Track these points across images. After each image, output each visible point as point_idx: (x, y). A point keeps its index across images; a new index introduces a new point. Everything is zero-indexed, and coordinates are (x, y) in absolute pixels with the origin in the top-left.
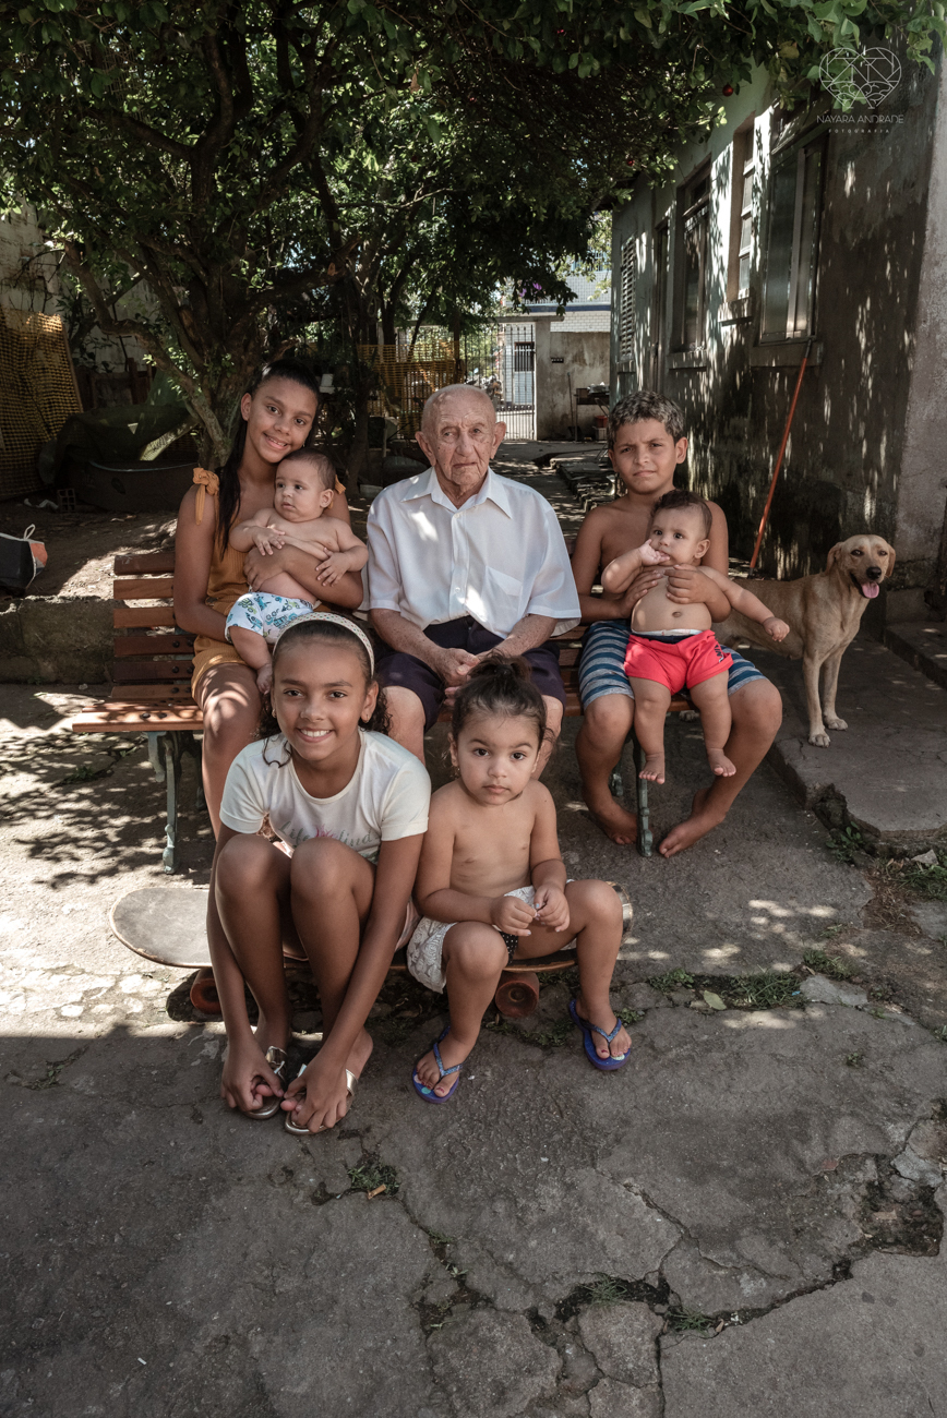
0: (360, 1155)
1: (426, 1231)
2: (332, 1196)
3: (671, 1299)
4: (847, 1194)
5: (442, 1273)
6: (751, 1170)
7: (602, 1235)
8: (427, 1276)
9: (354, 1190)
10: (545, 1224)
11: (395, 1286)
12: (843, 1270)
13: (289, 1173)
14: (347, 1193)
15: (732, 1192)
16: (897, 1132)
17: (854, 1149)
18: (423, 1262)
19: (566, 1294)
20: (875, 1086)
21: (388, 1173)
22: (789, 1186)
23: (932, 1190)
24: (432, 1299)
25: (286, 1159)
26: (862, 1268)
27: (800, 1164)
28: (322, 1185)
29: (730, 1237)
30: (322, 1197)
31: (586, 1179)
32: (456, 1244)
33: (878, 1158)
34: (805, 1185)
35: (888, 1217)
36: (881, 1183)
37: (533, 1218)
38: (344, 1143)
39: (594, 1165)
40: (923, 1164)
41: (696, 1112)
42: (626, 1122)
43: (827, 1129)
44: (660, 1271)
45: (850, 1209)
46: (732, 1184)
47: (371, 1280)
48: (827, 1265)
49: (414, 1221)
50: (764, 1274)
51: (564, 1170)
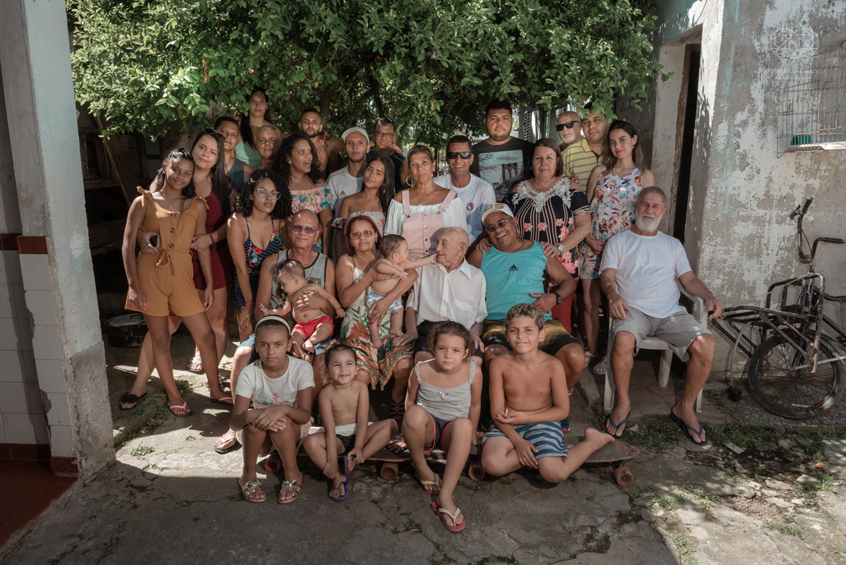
0: (408, 520)
1: (433, 542)
2: (399, 532)
3: (515, 562)
4: (580, 538)
5: (439, 553)
6: (547, 529)
7: (493, 545)
8: (434, 554)
9: (406, 530)
10: (474, 541)
11: (423, 556)
12: (574, 557)
13: (383, 525)
14: (404, 531)
15: (539, 535)
16: (600, 520)
17: (584, 524)
18: (432, 550)
19: (480, 560)
20: (596, 506)
21: (418, 526)
22: (559, 534)
23: (609, 537)
24: (435, 559)
25: (382, 521)
26: (580, 556)
27: (564, 528)
28: (395, 529)
29: (537, 547)
30: (395, 532)
31: (488, 529)
32: (443, 546)
33: (592, 527)
34: (565, 534)
35: (593, 544)
36: (592, 535)
37: (470, 540)
38: (402, 517)
39: (491, 526)
40: (608, 530)
41: (529, 512)
42: (503, 514)
43: (576, 519)
44: (512, 555)
45: (579, 541)
46: (539, 533)
47: (415, 554)
48: (569, 555)
49: (428, 539)
50: (547, 557)
51: (480, 526)
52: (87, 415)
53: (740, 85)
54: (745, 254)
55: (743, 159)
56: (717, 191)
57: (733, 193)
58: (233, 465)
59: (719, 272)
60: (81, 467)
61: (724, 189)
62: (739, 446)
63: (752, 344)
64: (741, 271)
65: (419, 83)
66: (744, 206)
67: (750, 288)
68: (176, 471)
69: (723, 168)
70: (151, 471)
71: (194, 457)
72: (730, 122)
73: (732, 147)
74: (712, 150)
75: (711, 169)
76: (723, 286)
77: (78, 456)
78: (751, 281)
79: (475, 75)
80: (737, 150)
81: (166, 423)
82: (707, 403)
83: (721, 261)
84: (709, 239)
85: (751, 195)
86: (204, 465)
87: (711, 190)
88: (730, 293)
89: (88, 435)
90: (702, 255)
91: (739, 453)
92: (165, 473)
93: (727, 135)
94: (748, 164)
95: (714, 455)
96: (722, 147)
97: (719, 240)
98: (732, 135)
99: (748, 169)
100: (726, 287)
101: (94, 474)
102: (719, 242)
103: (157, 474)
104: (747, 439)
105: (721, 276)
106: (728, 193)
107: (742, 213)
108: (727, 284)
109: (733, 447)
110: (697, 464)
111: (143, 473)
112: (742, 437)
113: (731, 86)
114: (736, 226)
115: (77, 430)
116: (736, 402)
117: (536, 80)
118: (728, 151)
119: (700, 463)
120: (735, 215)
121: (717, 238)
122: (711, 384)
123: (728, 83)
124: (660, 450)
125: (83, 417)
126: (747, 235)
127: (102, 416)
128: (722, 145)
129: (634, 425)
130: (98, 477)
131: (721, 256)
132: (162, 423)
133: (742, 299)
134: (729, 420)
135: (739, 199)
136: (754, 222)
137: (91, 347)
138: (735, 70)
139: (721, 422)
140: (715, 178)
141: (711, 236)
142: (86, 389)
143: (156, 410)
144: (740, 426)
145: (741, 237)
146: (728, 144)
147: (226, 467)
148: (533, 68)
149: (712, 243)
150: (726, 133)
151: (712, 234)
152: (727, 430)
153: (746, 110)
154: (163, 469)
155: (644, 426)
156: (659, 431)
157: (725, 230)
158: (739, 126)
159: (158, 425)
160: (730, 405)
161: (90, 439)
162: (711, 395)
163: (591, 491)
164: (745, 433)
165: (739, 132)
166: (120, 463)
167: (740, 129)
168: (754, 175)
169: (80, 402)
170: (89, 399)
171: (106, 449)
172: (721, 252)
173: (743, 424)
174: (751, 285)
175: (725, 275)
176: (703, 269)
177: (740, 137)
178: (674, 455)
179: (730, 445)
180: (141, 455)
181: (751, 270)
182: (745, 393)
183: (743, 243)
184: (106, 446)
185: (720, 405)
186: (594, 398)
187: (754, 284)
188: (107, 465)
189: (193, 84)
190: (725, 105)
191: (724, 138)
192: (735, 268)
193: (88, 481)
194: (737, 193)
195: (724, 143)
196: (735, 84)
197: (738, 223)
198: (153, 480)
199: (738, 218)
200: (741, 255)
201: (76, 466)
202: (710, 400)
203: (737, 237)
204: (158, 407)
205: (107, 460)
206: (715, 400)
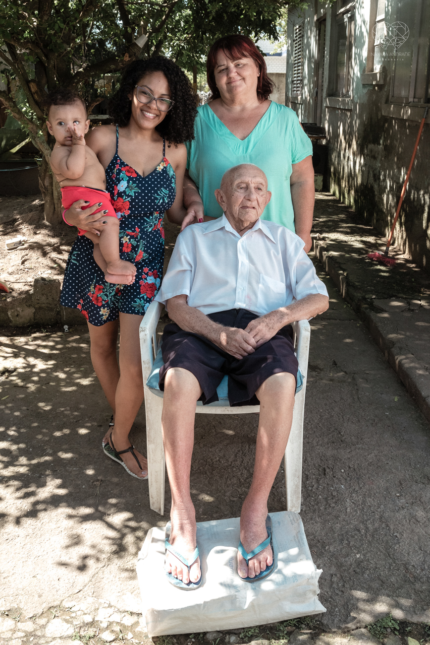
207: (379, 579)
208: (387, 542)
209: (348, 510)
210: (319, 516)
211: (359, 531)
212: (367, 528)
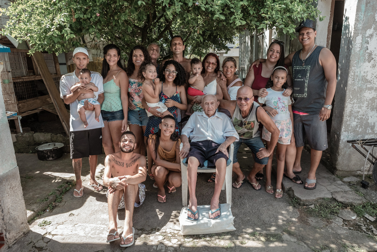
52: (9, 209)
53: (369, 14)
54: (370, 108)
55: (370, 56)
56: (355, 74)
57: (364, 75)
58: (92, 232)
59: (355, 118)
60: (6, 238)
61: (359, 73)
62: (371, 216)
63: (373, 157)
64: (367, 117)
65: (190, 18)
66: (370, 82)
67: (372, 126)
68: (61, 236)
69: (358, 61)
70: (48, 236)
71: (72, 227)
72: (363, 35)
73: (364, 49)
74: (352, 51)
75: (352, 62)
76: (357, 126)
77: (4, 232)
78: (373, 122)
79: (221, 14)
80: (367, 51)
81: (60, 204)
82: (350, 190)
83: (356, 112)
84: (350, 100)
85: (374, 76)
86: (76, 232)
87: (351, 74)
88: (361, 129)
89: (10, 219)
90: (345, 109)
91: (372, 221)
92: (55, 238)
93: (361, 43)
94: (373, 59)
95: (359, 222)
96: (358, 49)
97: (355, 101)
98: (364, 42)
99: (372, 61)
100: (359, 126)
101: (15, 240)
102: (355, 102)
103: (51, 238)
104: (375, 212)
105: (356, 120)
106: (361, 75)
107: (368, 86)
108: (359, 124)
109: (369, 217)
110: (350, 229)
111: (43, 238)
112: (372, 210)
113: (364, 15)
114: (365, 93)
115: (2, 218)
116: (366, 189)
117: (255, 15)
118: (362, 52)
119: (352, 228)
120: (365, 87)
121: (354, 100)
122: (350, 178)
123: (363, 13)
124: (328, 220)
125: (6, 211)
126: (371, 98)
127: (19, 208)
128: (358, 48)
129: (312, 205)
130: (17, 241)
131: (356, 109)
132: (58, 205)
133: (367, 132)
134: (364, 201)
135: (367, 78)
136: (375, 90)
137: (9, 171)
138: (366, 6)
139: (360, 202)
140: (354, 67)
141: (351, 99)
142: (7, 195)
143: (55, 197)
144: (371, 204)
145: (368, 99)
146: (361, 48)
147: (88, 234)
148: (253, 9)
149: (351, 103)
150: (361, 41)
151: (351, 97)
152: (364, 207)
153: (372, 28)
154: (53, 235)
155: (318, 205)
156: (326, 207)
157: (359, 95)
158: (368, 37)
159: (56, 206)
160: (362, 190)
161: (11, 222)
162: (351, 185)
163: (293, 249)
164: (374, 208)
165: (368, 41)
166: (32, 231)
167: (369, 39)
168: (375, 65)
169: (3, 202)
170: (9, 200)
171: (22, 225)
172: (356, 107)
173: (373, 203)
174: (372, 125)
175: (358, 119)
176: (346, 116)
177: (368, 43)
178: (337, 223)
179: (367, 216)
180: (44, 226)
181: (373, 117)
182: (370, 184)
183: (369, 102)
184: (22, 223)
185: (357, 191)
186: (288, 187)
187: (374, 124)
188: (24, 233)
189: (67, 23)
190: (360, 26)
191: (359, 44)
192: (364, 115)
193: (11, 245)
194: (366, 75)
195: (359, 47)
196: (366, 13)
197: (366, 91)
198: (47, 243)
199: (366, 89)
200: (367, 109)
201: (3, 237)
202: (351, 188)
203: (366, 99)
204: (56, 196)
205: (24, 231)
206: (354, 188)
207: (254, 223)
208: (259, 215)
209: (247, 207)
210: (237, 208)
211: (250, 212)
212: (253, 212)
